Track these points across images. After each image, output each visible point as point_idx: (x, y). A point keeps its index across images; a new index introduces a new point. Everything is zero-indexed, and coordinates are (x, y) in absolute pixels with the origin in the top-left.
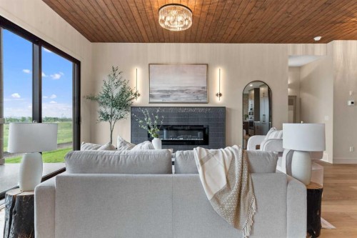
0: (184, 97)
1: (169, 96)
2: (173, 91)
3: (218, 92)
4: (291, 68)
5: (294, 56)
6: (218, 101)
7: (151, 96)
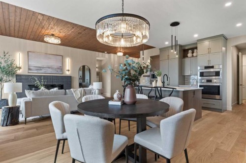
0: (50, 71)
1: (41, 70)
2: (43, 67)
3: (67, 69)
4: (98, 60)
5: (98, 57)
6: (68, 73)
7: (29, 69)
